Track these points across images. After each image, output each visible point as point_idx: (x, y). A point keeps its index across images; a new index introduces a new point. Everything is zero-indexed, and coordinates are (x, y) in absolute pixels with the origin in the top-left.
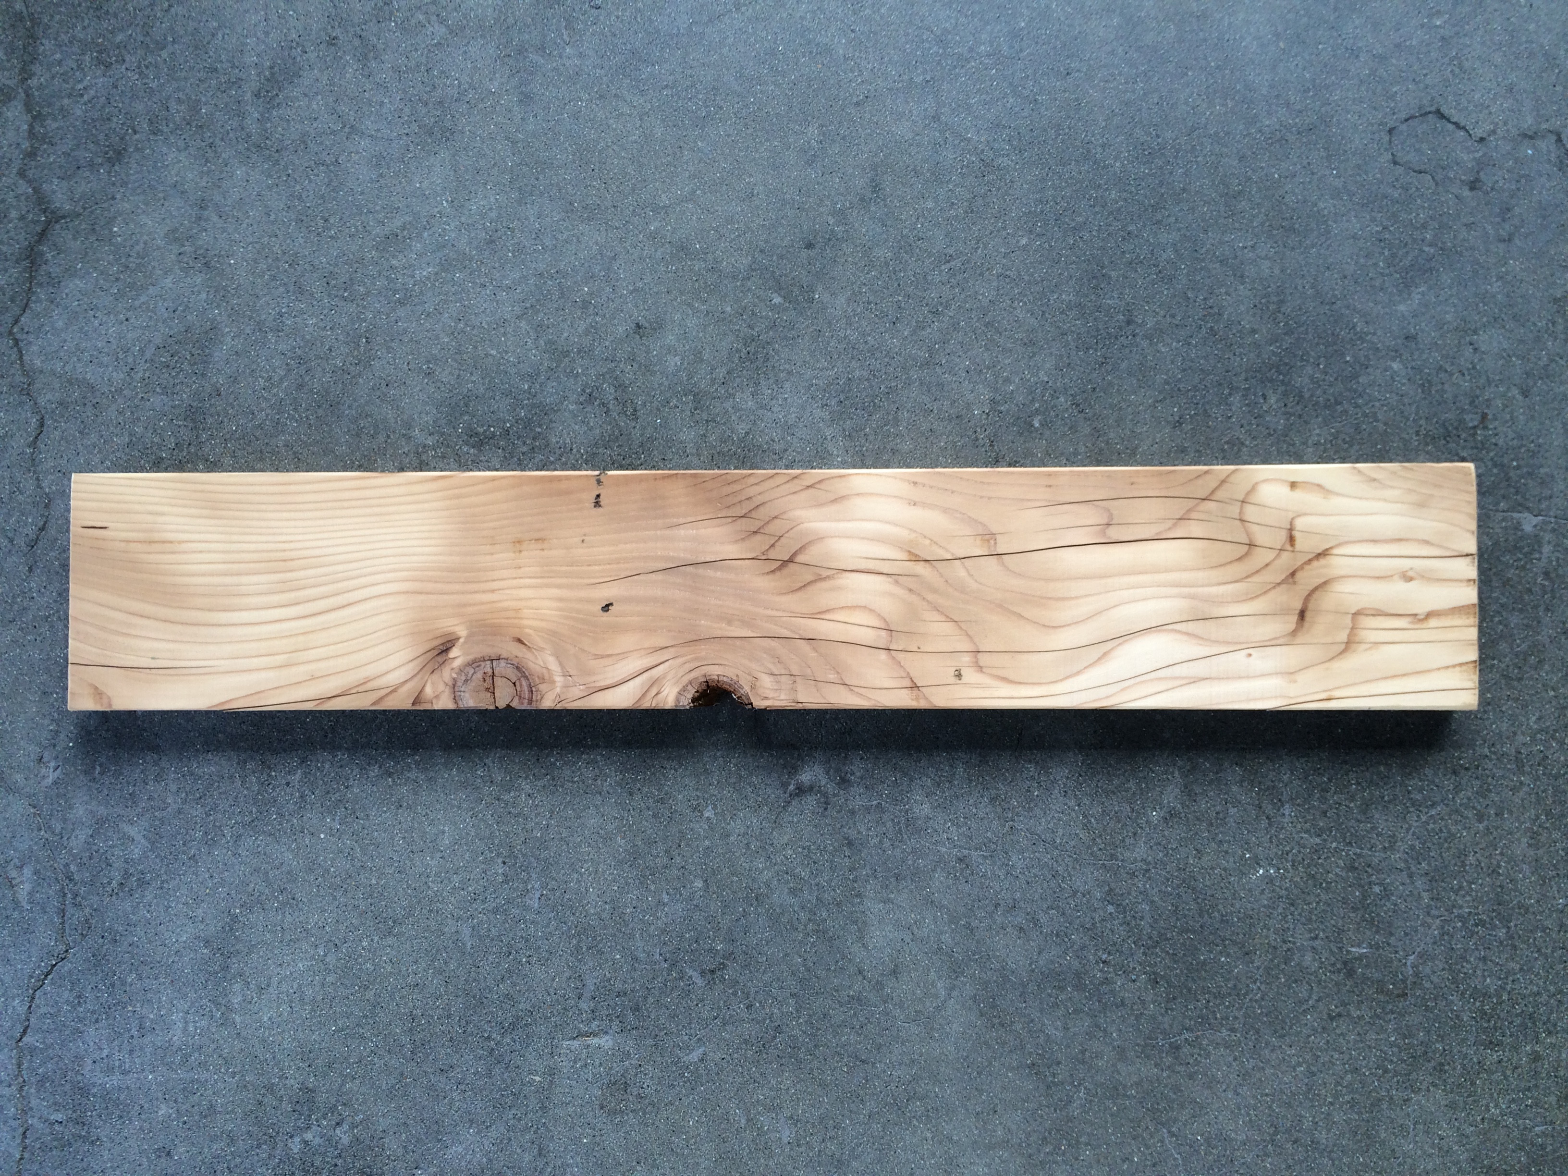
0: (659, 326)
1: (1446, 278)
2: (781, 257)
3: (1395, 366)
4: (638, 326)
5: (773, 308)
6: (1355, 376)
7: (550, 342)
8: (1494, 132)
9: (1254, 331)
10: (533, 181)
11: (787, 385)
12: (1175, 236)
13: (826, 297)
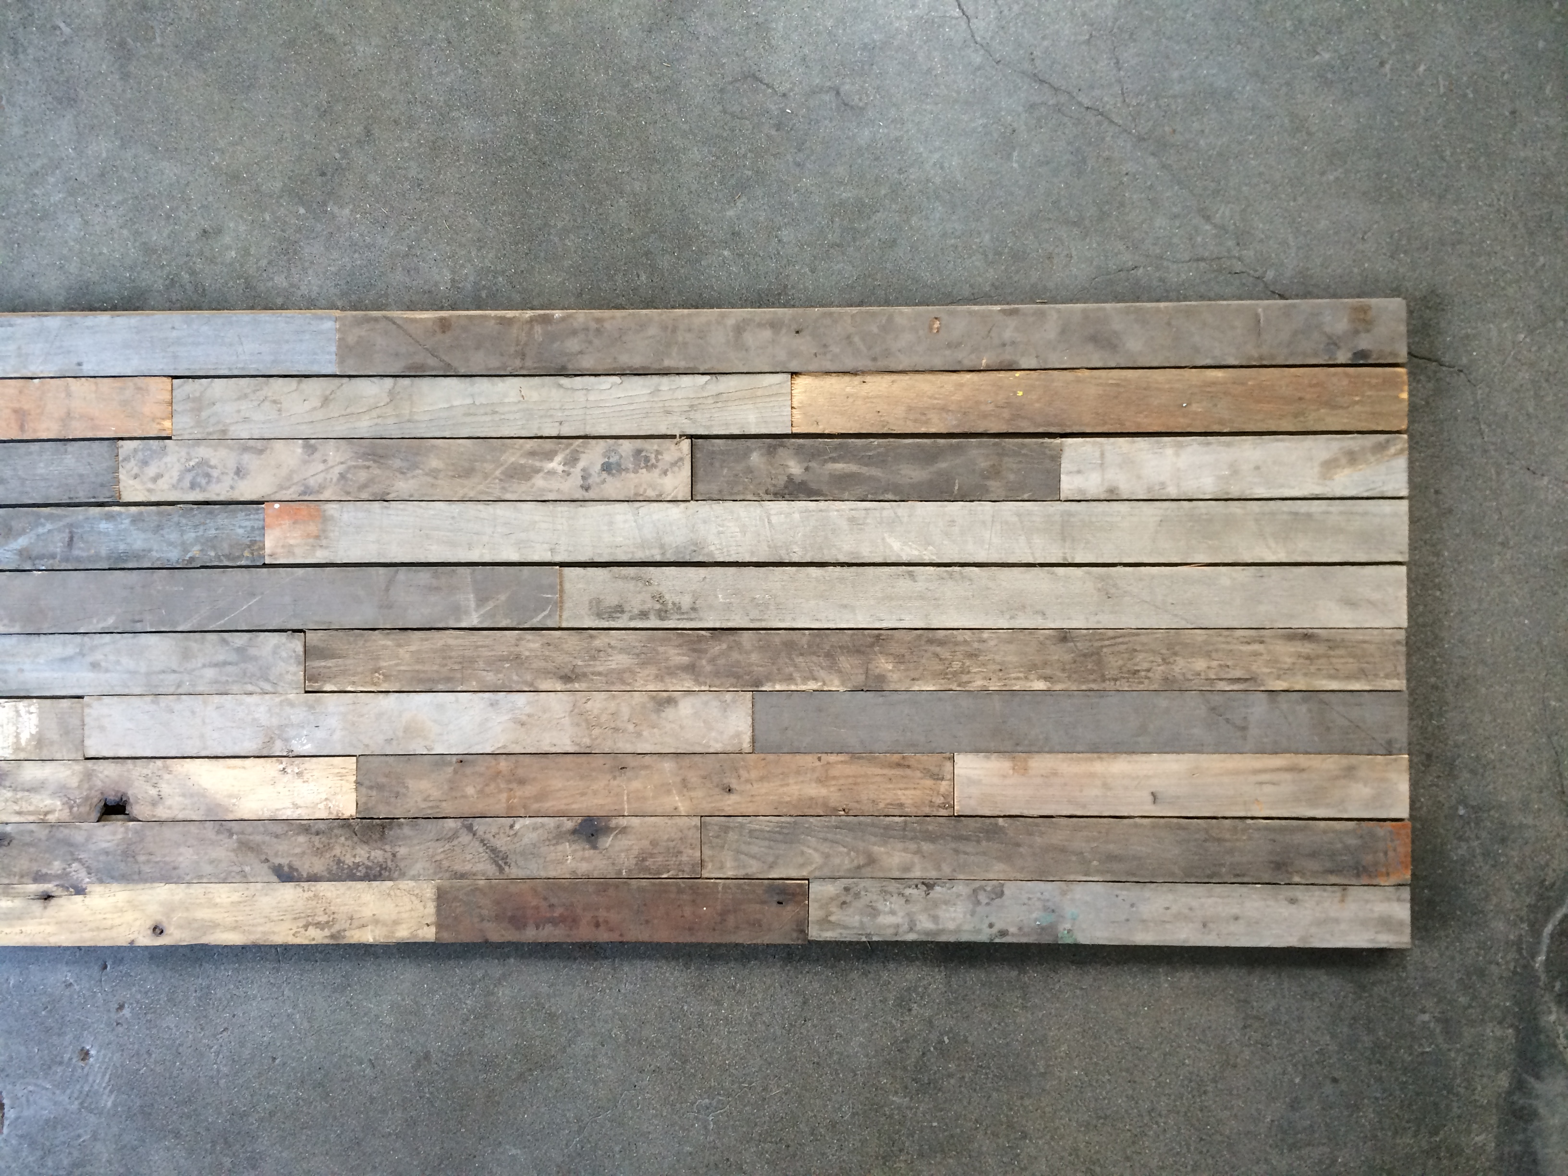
0: (219, 231)
1: (759, 192)
2: (303, 182)
3: (726, 253)
4: (205, 231)
5: (298, 217)
6: (698, 261)
7: (144, 243)
8: (791, 90)
9: (630, 230)
10: (131, 133)
11: (310, 272)
12: (576, 165)
13: (336, 210)
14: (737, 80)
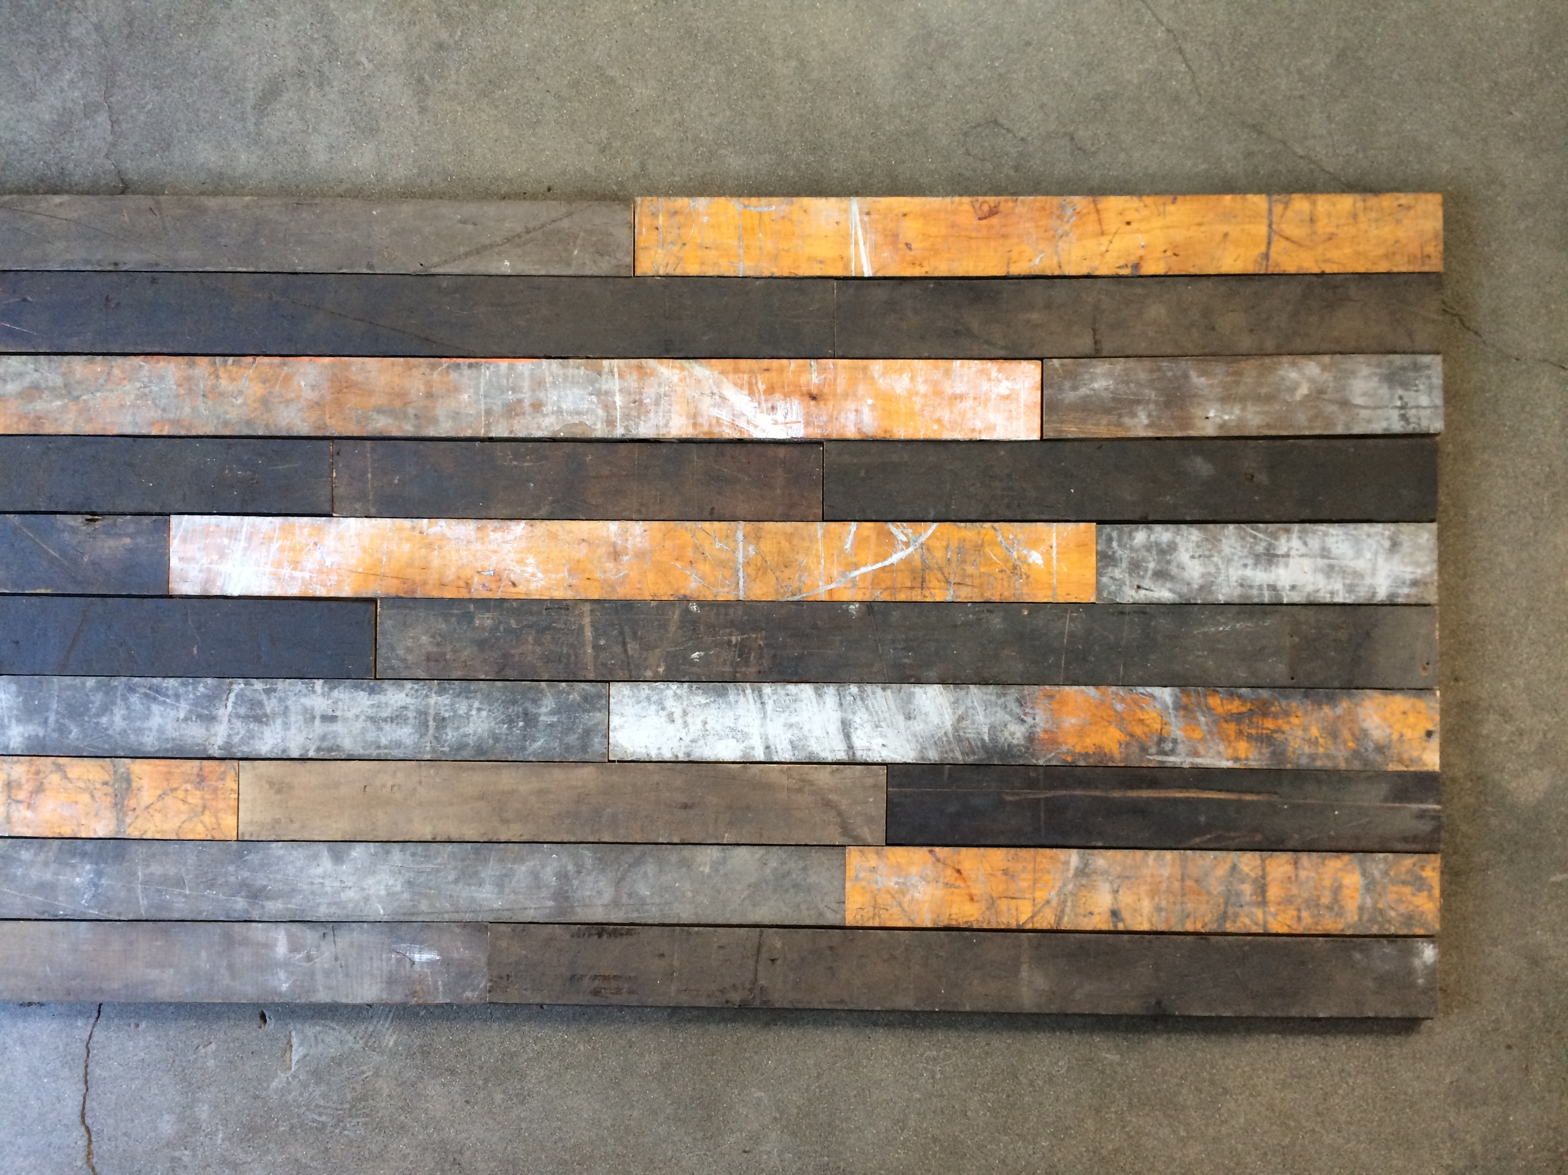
14: (979, 125)
